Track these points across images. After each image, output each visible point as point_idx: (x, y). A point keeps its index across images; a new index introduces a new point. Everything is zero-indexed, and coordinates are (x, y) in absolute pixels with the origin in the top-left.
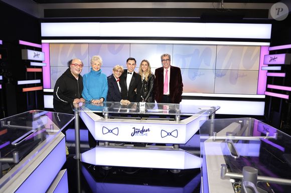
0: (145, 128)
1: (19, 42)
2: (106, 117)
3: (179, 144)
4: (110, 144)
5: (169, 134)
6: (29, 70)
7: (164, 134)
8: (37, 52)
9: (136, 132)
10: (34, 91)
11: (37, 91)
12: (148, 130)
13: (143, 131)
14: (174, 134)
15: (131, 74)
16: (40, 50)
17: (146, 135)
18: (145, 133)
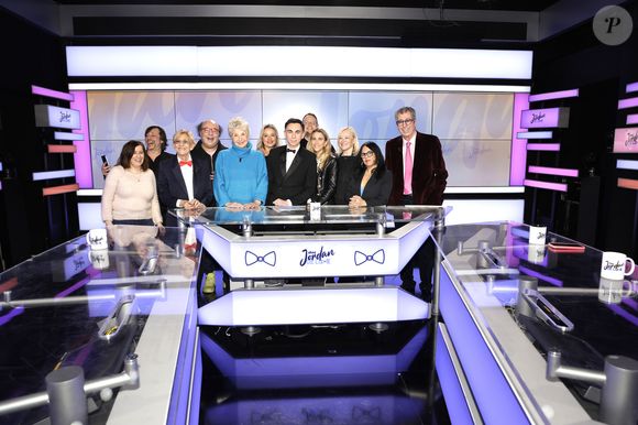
0: (326, 250)
1: (31, 89)
2: (248, 235)
3: (383, 276)
4: (256, 283)
5: (370, 258)
6: (53, 149)
7: (361, 258)
8: (64, 110)
9: (309, 257)
10: (61, 195)
11: (67, 193)
12: (332, 253)
13: (321, 255)
14: (379, 257)
15: (294, 151)
16: (65, 104)
17: (328, 261)
18: (325, 258)
